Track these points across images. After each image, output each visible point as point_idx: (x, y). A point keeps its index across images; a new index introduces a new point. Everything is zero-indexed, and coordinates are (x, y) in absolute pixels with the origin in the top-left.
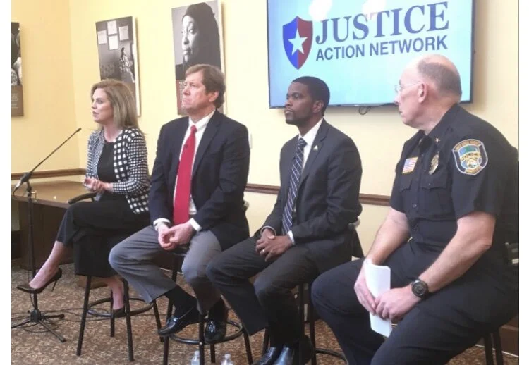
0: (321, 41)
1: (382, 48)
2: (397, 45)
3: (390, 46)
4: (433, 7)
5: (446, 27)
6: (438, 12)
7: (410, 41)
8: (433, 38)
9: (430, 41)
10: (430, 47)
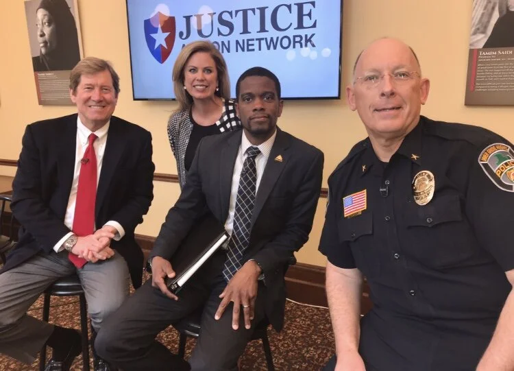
0: (184, 36)
1: (248, 45)
2: (263, 42)
3: (256, 43)
4: (300, 6)
5: (314, 26)
6: (306, 11)
7: (278, 38)
8: (301, 37)
9: (298, 39)
10: (298, 45)
